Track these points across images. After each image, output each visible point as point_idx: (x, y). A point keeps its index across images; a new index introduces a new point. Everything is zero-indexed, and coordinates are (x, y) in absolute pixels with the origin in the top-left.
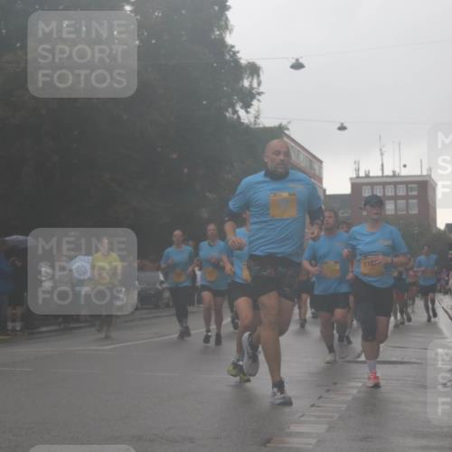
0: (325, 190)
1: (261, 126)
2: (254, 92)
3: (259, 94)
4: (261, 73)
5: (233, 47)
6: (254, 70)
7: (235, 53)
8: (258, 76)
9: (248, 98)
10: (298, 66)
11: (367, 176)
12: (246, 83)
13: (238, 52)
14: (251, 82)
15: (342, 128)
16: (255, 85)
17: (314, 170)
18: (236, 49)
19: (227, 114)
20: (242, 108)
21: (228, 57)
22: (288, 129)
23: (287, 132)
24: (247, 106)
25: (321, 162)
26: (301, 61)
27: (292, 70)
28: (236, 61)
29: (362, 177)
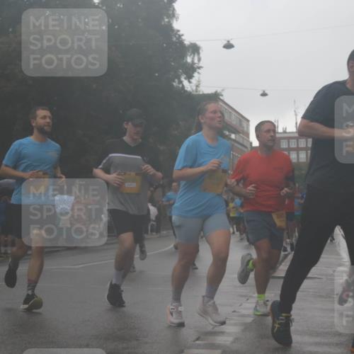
0: (251, 143)
1: (201, 93)
2: (195, 66)
3: (199, 68)
4: (201, 51)
5: (178, 31)
6: (195, 49)
7: (180, 36)
8: (199, 54)
9: (190, 71)
10: (229, 46)
11: (285, 132)
12: (189, 60)
13: (182, 35)
14: (193, 59)
15: (264, 94)
16: (196, 61)
17: (243, 127)
18: (181, 33)
19: (175, 84)
20: (185, 79)
21: (174, 39)
22: (222, 95)
23: (221, 97)
24: (189, 77)
25: (248, 121)
26: (231, 42)
27: (225, 49)
28: (181, 43)
29: (281, 133)
